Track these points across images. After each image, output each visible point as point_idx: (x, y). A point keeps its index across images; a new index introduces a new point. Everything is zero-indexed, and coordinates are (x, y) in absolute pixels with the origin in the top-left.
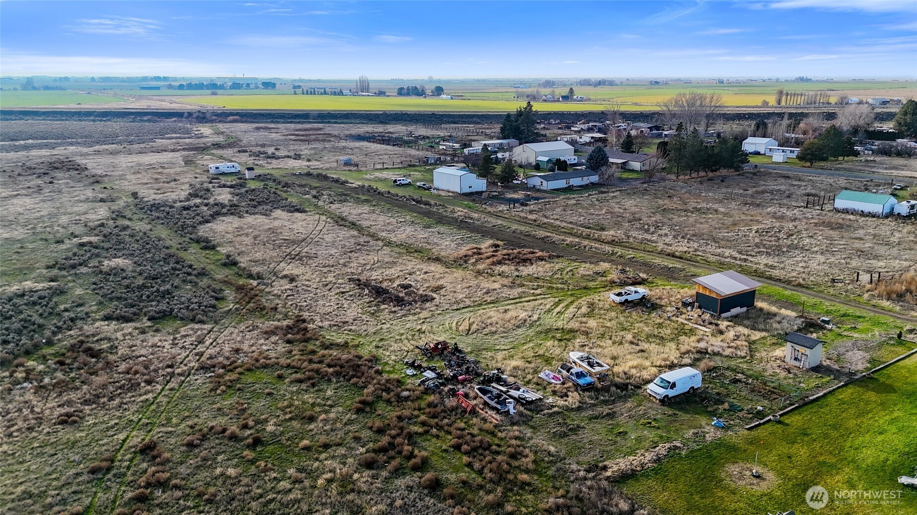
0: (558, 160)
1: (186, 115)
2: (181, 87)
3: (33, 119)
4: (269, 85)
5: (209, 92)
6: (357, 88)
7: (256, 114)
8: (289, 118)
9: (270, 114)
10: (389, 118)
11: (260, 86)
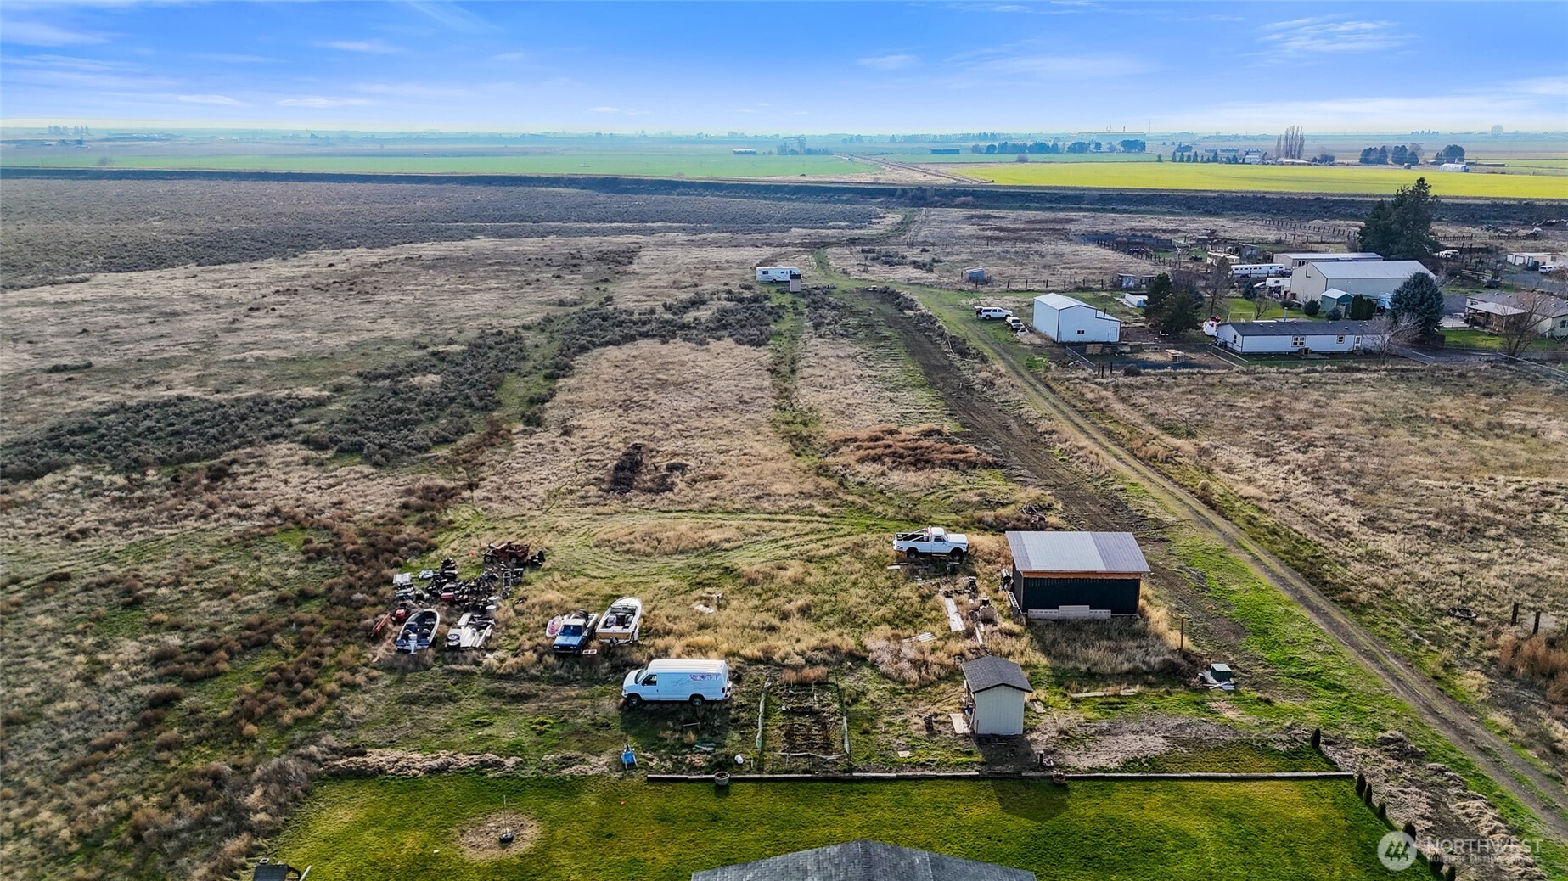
0: (1359, 298)
1: (899, 193)
2: (990, 150)
3: (712, 195)
4: (1133, 146)
5: (1015, 157)
6: (1278, 150)
7: (1002, 194)
8: (1051, 202)
9: (1021, 195)
10: (1227, 205)
11: (1119, 147)
